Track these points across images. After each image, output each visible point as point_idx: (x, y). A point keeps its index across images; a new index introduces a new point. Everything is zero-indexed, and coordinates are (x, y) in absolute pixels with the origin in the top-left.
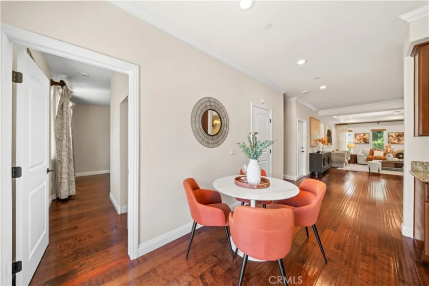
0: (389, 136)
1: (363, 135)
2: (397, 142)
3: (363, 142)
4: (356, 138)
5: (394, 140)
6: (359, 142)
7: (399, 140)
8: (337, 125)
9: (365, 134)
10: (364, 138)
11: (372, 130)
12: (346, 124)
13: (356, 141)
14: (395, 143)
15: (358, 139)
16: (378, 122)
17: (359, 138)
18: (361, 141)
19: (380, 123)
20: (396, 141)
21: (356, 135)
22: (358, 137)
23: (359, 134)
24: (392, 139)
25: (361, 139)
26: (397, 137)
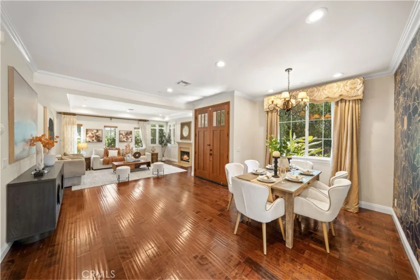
0: (120, 134)
1: (96, 131)
2: (125, 140)
3: (95, 141)
4: (88, 135)
5: (124, 138)
6: (91, 141)
8: (60, 113)
9: (97, 130)
10: (96, 136)
11: (105, 127)
12: (74, 114)
13: (88, 139)
14: (124, 141)
15: (90, 136)
16: (111, 118)
17: (91, 135)
18: (94, 139)
19: (113, 119)
20: (125, 139)
21: (87, 130)
22: (90, 134)
23: (91, 130)
24: (122, 137)
25: (94, 137)
26: (126, 135)
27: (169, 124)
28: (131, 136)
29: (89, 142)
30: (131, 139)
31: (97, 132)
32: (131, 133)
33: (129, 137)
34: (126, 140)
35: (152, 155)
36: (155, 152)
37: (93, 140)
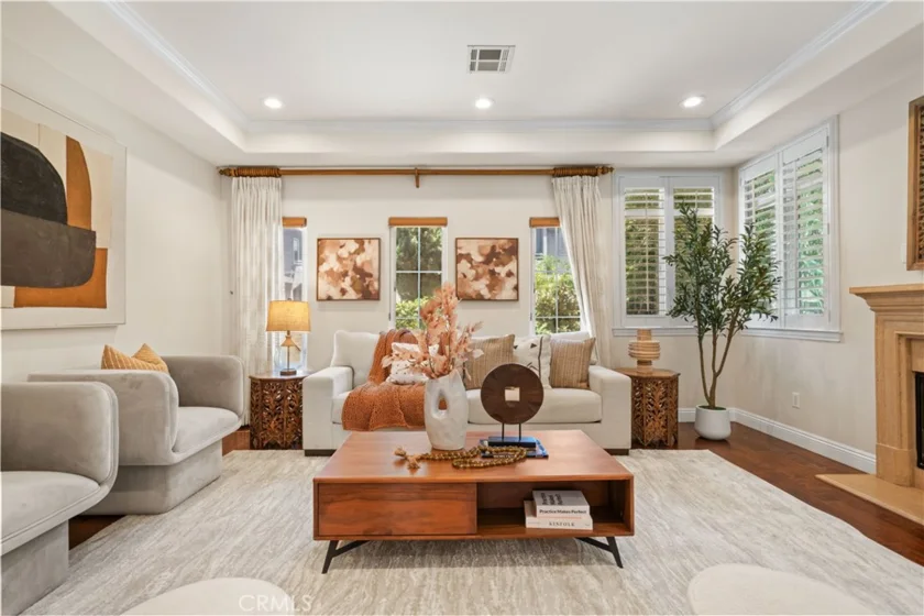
0: (459, 258)
1: (353, 246)
2: (485, 292)
3: (352, 294)
4: (325, 267)
5: (477, 278)
6: (335, 294)
7: (495, 282)
8: (228, 172)
9: (360, 241)
10: (358, 270)
11: (392, 222)
12: (273, 172)
13: (327, 288)
14: (480, 298)
15: (330, 273)
16: (418, 173)
17: (337, 267)
19: (425, 180)
20: (481, 286)
21: (321, 243)
22: (332, 264)
23: (338, 242)
24: (471, 273)
25: (345, 274)
26: (487, 261)
27: (747, 176)
28: (512, 266)
29: (329, 299)
30: (512, 282)
31: (357, 252)
32: (512, 249)
33: (502, 271)
34: (491, 287)
35: (639, 383)
36: (659, 367)
37: (343, 292)
